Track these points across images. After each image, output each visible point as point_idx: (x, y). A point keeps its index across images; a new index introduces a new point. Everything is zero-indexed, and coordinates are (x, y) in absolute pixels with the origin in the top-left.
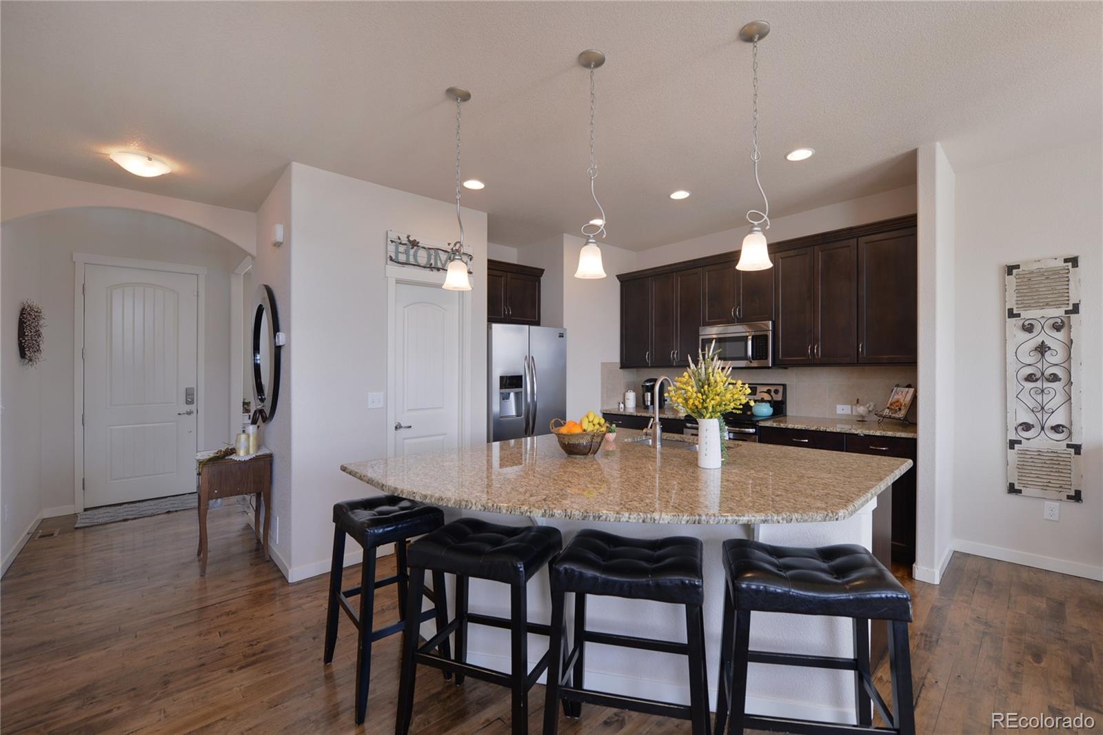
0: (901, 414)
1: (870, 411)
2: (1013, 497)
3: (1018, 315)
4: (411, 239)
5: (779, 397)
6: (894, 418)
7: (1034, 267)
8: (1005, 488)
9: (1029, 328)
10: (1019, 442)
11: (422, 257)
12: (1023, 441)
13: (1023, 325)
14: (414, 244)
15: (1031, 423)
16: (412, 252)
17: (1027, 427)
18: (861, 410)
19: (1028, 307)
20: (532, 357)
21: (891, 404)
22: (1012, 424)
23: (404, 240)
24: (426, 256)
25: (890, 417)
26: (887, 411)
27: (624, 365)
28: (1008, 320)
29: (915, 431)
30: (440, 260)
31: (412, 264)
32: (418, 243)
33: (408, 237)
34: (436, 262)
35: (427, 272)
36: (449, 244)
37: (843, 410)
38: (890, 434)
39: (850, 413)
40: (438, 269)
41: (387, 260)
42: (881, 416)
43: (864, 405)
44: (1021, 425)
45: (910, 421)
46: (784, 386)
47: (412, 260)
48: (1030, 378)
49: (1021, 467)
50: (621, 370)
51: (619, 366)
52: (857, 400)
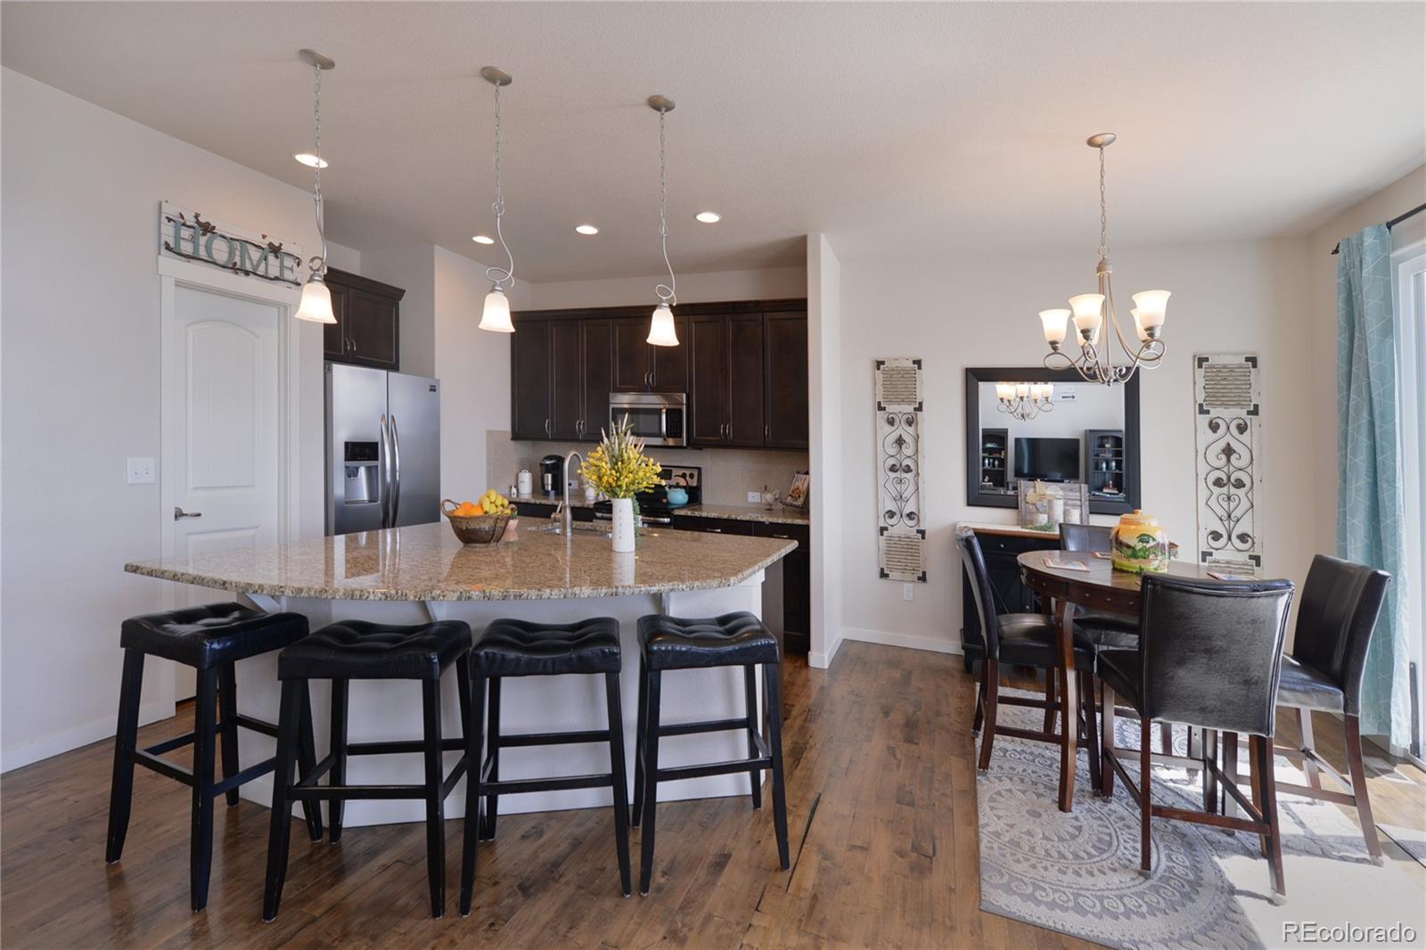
0: (800, 502)
1: (776, 499)
2: (883, 581)
3: (884, 409)
4: (202, 220)
5: (694, 483)
6: (795, 506)
7: (894, 365)
8: (877, 574)
9: (891, 422)
10: (886, 529)
11: (220, 251)
12: (890, 528)
13: (888, 419)
14: (207, 229)
15: (894, 510)
16: (203, 240)
17: (891, 514)
18: (769, 497)
19: (890, 402)
20: (393, 418)
21: (793, 492)
22: (882, 513)
23: (191, 221)
24: (226, 250)
25: (792, 505)
26: (790, 498)
27: (517, 435)
28: (878, 412)
29: (809, 519)
30: (250, 258)
31: (203, 260)
32: (214, 228)
33: (197, 216)
34: (243, 261)
35: (228, 274)
36: (264, 237)
37: (754, 497)
38: (789, 521)
39: (760, 501)
40: (247, 273)
41: (159, 248)
42: (784, 504)
43: (771, 492)
44: (888, 512)
45: (804, 510)
46: (699, 469)
47: (202, 253)
48: (893, 469)
49: (888, 553)
50: (513, 442)
51: (510, 437)
52: (766, 487)
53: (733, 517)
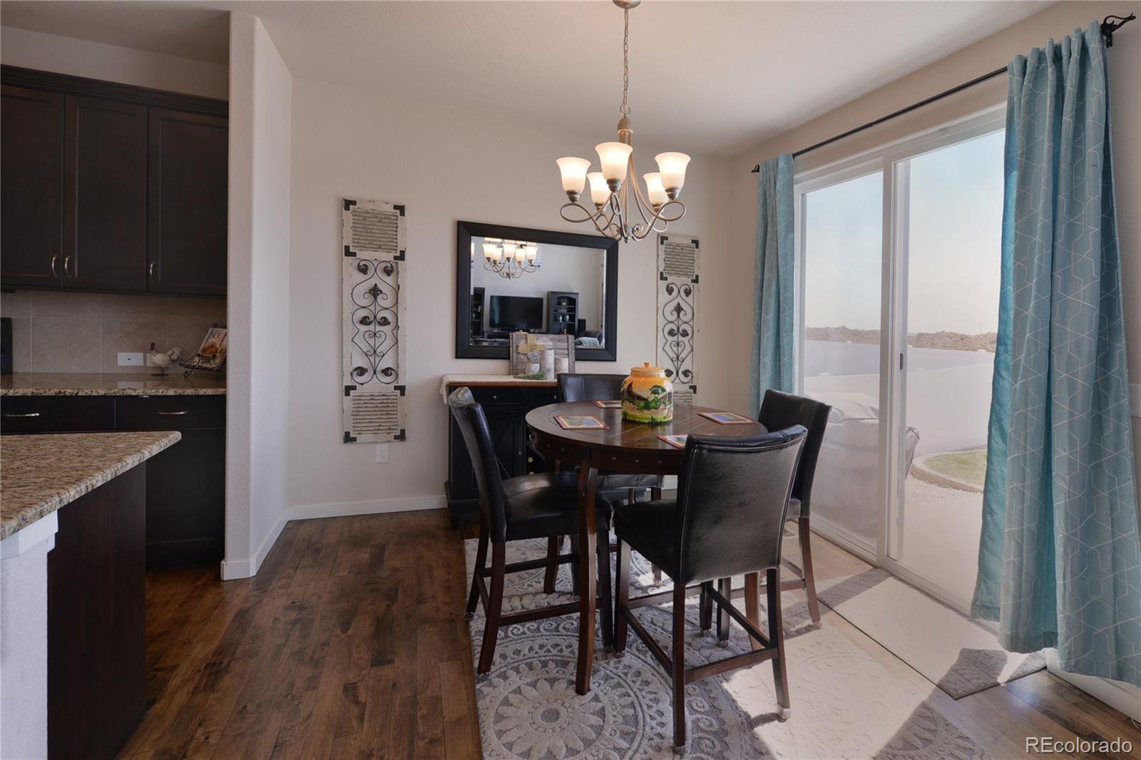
0: (214, 364)
1: (173, 361)
2: (349, 446)
3: (354, 254)
6: (206, 368)
7: (370, 207)
8: (341, 436)
9: (363, 270)
10: (354, 388)
12: (358, 386)
13: (359, 266)
15: (365, 367)
17: (361, 371)
18: (159, 359)
19: (363, 247)
21: (204, 351)
22: (348, 369)
25: (200, 368)
26: (197, 359)
28: (345, 258)
29: (225, 387)
37: (129, 359)
38: (189, 392)
39: (142, 364)
42: (188, 367)
43: (164, 352)
44: (356, 369)
45: (220, 376)
48: (364, 321)
49: (356, 414)
52: (153, 345)
53: (69, 392)
